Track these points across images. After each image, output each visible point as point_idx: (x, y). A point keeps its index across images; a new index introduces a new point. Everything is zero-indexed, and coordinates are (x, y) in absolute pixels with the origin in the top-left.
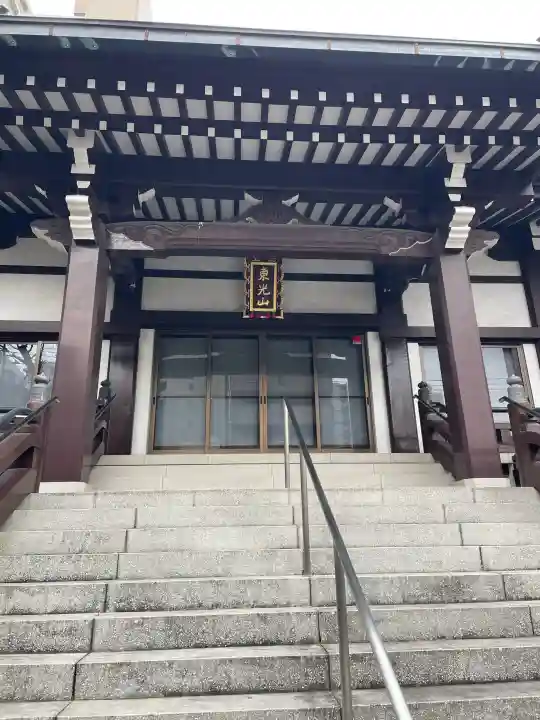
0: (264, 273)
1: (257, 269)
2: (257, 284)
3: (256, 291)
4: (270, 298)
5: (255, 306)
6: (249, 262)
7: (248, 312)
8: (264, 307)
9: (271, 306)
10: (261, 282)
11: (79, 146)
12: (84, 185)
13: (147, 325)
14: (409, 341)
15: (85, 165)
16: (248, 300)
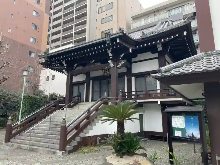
4: (107, 72)
7: (104, 75)
8: (106, 74)
11: (64, 63)
12: (66, 67)
13: (91, 80)
14: (132, 76)
15: (65, 65)
16: (103, 73)
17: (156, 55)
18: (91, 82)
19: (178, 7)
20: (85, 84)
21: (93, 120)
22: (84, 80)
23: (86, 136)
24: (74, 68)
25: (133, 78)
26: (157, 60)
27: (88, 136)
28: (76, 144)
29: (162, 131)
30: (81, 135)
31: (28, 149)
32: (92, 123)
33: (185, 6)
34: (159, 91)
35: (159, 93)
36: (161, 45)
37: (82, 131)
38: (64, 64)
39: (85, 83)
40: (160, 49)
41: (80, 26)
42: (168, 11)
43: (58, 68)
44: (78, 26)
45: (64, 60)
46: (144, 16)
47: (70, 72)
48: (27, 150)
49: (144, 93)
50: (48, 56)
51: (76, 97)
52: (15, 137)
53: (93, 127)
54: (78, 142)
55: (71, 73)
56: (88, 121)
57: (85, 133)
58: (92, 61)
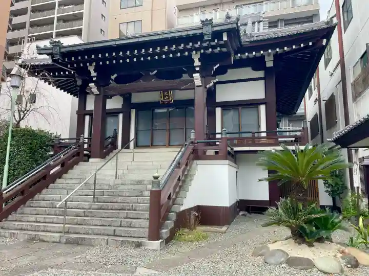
2: (164, 92)
3: (164, 94)
4: (168, 96)
5: (164, 99)
7: (162, 101)
8: (167, 99)
9: (169, 99)
11: (91, 69)
12: (94, 79)
13: (133, 108)
14: (217, 107)
15: (94, 74)
16: (161, 97)
17: (261, 74)
18: (133, 112)
19: (253, 3)
20: (121, 116)
21: (184, 181)
22: (120, 106)
23: (181, 210)
24: (111, 82)
25: (218, 111)
26: (262, 82)
28: (173, 225)
29: (268, 199)
31: (64, 240)
33: (264, 2)
34: (264, 135)
35: (264, 137)
36: (272, 58)
38: (92, 72)
39: (121, 113)
40: (270, 64)
41: (71, 6)
42: (237, 6)
43: (59, 80)
44: (65, 6)
45: (94, 64)
46: (198, 7)
48: (60, 242)
49: (237, 136)
50: (63, 50)
51: (109, 137)
52: (7, 217)
53: (187, 193)
54: (174, 222)
58: (152, 72)
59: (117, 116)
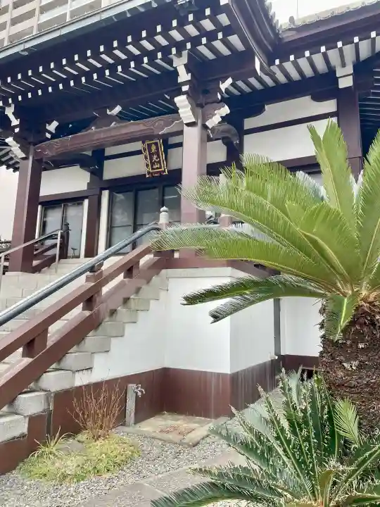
0: (154, 148)
1: (149, 146)
2: (151, 155)
3: (151, 159)
4: (159, 162)
5: (152, 169)
6: (143, 143)
7: (149, 173)
8: (157, 168)
9: (160, 168)
10: (153, 154)
11: (10, 112)
12: (17, 130)
13: (105, 189)
15: (15, 122)
16: (147, 165)
17: (330, 106)
18: (106, 194)
20: (86, 202)
21: (113, 312)
22: (85, 187)
23: (78, 383)
24: (48, 136)
27: (85, 382)
28: (23, 428)
30: (53, 380)
32: (107, 324)
36: (350, 69)
37: (59, 361)
38: (12, 117)
39: (86, 197)
40: (346, 83)
45: (10, 101)
47: (32, 148)
53: (114, 341)
54: (33, 420)
55: (36, 153)
56: (87, 313)
57: (74, 372)
58: (111, 110)
59: (81, 204)
